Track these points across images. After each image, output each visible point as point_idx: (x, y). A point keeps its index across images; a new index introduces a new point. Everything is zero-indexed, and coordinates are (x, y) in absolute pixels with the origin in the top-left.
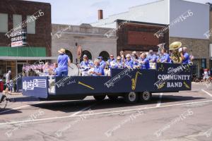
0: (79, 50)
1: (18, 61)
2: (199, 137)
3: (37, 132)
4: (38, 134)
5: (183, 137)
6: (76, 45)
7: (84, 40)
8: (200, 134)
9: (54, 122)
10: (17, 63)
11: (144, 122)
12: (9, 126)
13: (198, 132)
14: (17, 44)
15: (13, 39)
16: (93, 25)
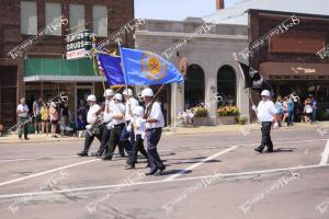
0: (183, 63)
1: (79, 84)
3: (106, 208)
4: (106, 211)
6: (178, 54)
9: (136, 190)
10: (76, 87)
11: (297, 193)
12: (58, 197)
14: (76, 54)
15: (69, 46)
16: (207, 20)
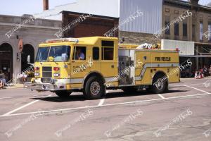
0: (21, 43)
2: (136, 137)
5: (119, 137)
6: (17, 37)
7: (26, 32)
8: (138, 134)
13: (135, 133)
